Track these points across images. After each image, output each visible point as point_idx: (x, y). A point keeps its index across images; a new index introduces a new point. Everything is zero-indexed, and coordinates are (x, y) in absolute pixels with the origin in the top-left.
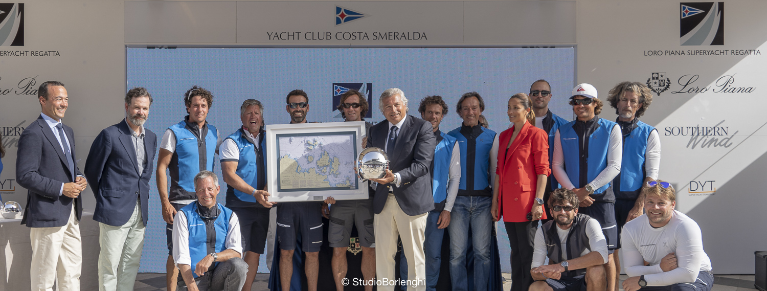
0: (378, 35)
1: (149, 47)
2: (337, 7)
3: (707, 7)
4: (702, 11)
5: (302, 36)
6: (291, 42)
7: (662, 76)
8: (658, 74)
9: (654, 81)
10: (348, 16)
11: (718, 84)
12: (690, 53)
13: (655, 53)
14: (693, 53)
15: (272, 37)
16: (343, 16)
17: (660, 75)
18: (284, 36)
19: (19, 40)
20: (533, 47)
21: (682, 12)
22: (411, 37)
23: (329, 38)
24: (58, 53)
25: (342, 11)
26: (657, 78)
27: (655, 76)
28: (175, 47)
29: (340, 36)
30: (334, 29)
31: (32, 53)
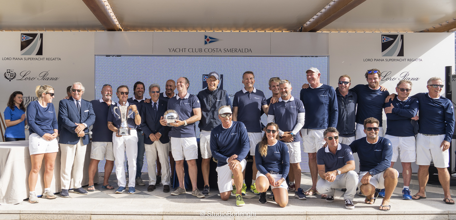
0: (226, 50)
1: (107, 56)
2: (205, 36)
3: (395, 37)
4: (392, 39)
5: (187, 50)
6: (181, 53)
10: (211, 40)
11: (401, 76)
12: (387, 60)
13: (369, 60)
15: (171, 51)
16: (208, 40)
18: (178, 50)
19: (40, 52)
20: (307, 57)
21: (383, 39)
22: (244, 51)
23: (201, 51)
24: (60, 59)
25: (208, 37)
28: (120, 56)
29: (206, 50)
30: (204, 47)
31: (47, 59)
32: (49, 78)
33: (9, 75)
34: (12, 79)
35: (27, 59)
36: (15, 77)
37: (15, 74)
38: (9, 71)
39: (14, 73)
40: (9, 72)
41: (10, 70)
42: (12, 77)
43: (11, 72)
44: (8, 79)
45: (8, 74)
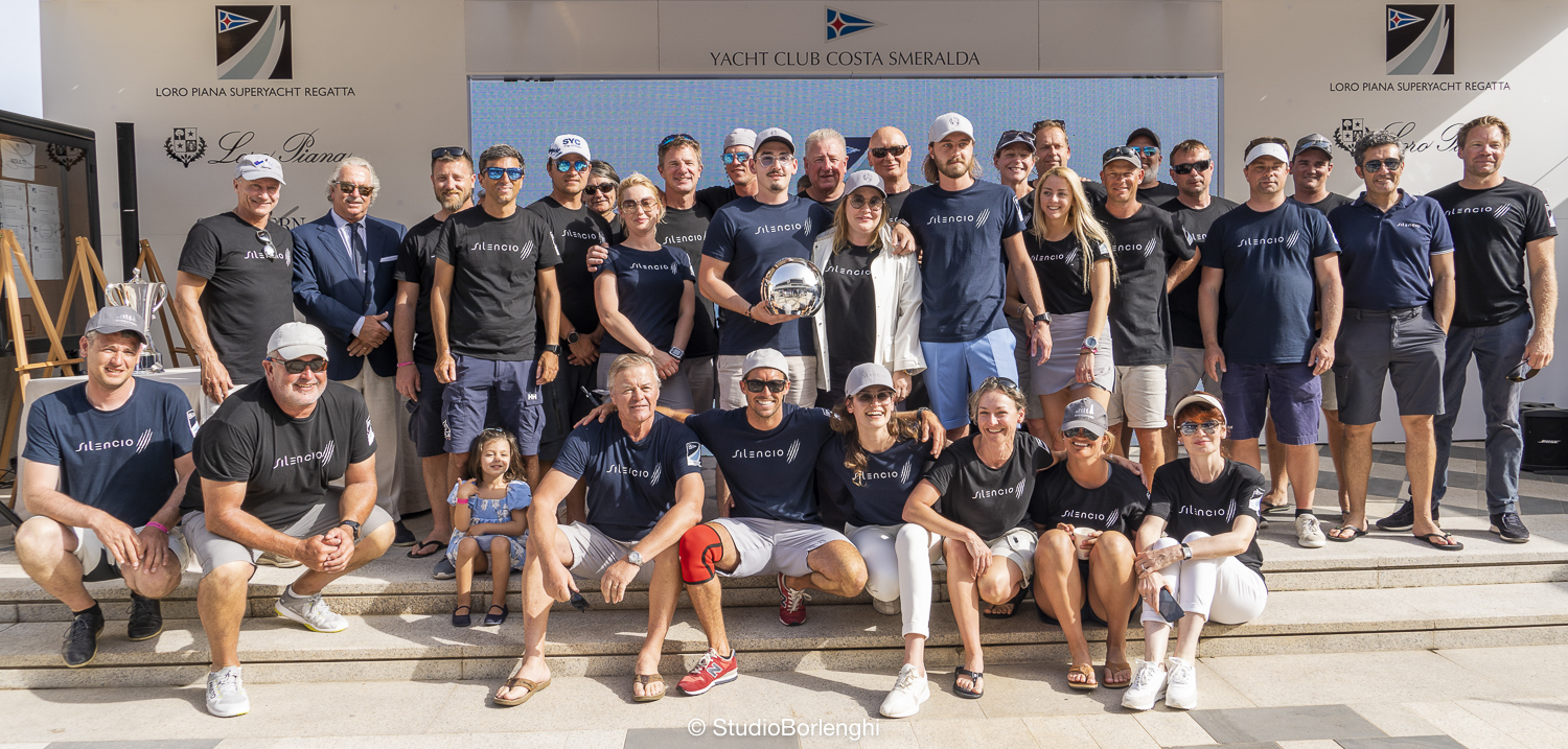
0: (897, 57)
1: (507, 80)
2: (829, 10)
3: (1427, 12)
4: (1420, 19)
5: (769, 58)
6: (751, 70)
7: (1358, 124)
8: (1351, 120)
9: (1346, 132)
10: (847, 24)
11: (1446, 137)
12: (1401, 87)
13: (1347, 86)
14: (1406, 88)
15: (719, 61)
16: (838, 24)
17: (1355, 122)
18: (740, 59)
19: (283, 69)
20: (1152, 77)
21: (1390, 20)
22: (953, 59)
23: (815, 61)
24: (351, 91)
25: (838, 16)
26: (1350, 128)
27: (1347, 124)
28: (551, 79)
29: (834, 59)
30: (824, 46)
31: (307, 91)
32: (316, 155)
33: (180, 146)
34: (193, 160)
35: (240, 93)
36: (202, 151)
37: (203, 142)
38: (179, 133)
39: (199, 140)
40: (183, 138)
41: (184, 130)
42: (193, 154)
43: (188, 137)
44: (179, 160)
45: (178, 142)
